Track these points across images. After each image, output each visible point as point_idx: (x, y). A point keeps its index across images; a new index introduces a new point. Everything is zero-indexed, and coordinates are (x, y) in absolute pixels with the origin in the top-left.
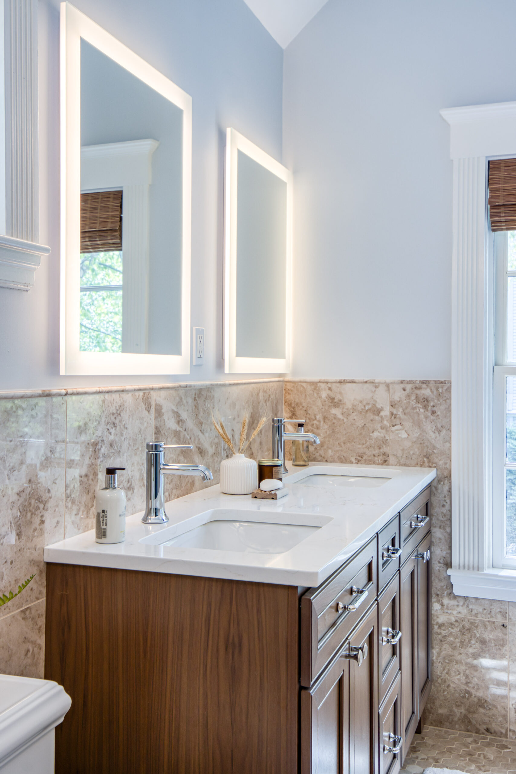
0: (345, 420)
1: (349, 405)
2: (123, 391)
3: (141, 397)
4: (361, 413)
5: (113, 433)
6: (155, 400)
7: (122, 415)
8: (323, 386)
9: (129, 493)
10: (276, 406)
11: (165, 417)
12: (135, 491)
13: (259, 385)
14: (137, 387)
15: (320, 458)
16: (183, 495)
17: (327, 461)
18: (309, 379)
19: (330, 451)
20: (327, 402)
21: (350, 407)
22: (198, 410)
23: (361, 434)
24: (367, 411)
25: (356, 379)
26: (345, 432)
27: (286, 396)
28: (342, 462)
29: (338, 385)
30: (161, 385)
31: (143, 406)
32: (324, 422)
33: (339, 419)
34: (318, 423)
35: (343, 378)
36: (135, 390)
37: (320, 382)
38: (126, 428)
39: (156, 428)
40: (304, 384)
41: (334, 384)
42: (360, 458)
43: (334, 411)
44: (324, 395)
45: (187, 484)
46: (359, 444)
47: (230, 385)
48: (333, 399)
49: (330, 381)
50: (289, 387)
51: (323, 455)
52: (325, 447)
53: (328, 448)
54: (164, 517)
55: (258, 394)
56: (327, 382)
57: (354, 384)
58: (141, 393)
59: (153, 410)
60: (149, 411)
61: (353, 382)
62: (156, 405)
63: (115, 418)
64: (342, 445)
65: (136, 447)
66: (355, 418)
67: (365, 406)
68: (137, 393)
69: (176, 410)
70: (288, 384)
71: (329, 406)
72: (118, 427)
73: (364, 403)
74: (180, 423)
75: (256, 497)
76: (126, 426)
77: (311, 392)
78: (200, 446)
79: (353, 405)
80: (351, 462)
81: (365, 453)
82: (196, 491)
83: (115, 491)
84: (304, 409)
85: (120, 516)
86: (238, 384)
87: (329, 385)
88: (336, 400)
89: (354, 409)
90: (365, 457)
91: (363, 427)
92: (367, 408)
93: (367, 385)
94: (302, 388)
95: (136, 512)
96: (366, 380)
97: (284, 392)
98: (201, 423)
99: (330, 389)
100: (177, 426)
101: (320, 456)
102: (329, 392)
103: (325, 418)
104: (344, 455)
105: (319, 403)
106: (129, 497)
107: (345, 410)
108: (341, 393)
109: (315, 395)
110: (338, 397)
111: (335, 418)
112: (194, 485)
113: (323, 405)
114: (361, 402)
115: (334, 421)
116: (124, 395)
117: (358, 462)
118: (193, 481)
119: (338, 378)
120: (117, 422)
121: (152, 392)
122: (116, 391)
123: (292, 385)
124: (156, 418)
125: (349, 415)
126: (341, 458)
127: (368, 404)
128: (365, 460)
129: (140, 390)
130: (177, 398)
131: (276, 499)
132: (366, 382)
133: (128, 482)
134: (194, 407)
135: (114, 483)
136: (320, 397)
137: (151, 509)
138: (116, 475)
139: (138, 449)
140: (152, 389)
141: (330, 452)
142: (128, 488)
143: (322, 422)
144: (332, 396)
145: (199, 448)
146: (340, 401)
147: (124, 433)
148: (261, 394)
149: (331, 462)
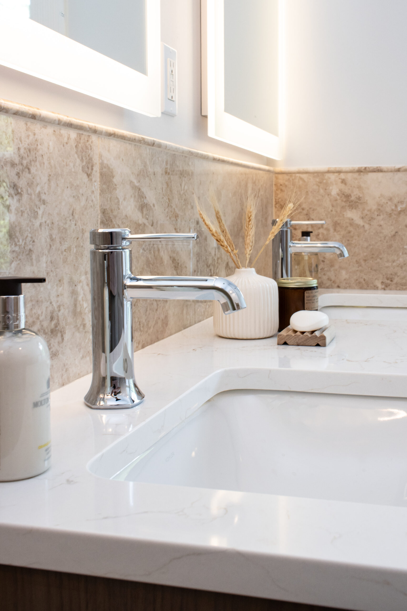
0: (367, 227)
1: (372, 205)
2: (33, 117)
3: (73, 143)
4: (390, 215)
5: (13, 208)
6: (101, 156)
7: (33, 170)
8: (333, 177)
9: (55, 341)
10: (266, 207)
11: (120, 193)
12: (67, 336)
13: (247, 170)
14: (64, 118)
15: (328, 283)
16: (152, 342)
17: (338, 287)
18: (311, 168)
19: (344, 272)
20: (339, 201)
21: (374, 207)
22: (171, 191)
23: (390, 246)
24: (400, 213)
25: (384, 165)
26: (366, 244)
27: (277, 194)
28: (362, 288)
29: (356, 175)
30: (111, 129)
31: (78, 161)
32: (335, 230)
33: (358, 226)
34: (325, 232)
35: (363, 165)
36: (60, 123)
37: (329, 172)
38: (44, 202)
39: (104, 212)
40: (304, 176)
41: (350, 174)
42: (389, 282)
43: (350, 214)
44: (334, 191)
45: (157, 323)
46: (388, 261)
47: (215, 160)
48: (348, 196)
49: (344, 170)
50: (281, 181)
51: (333, 278)
52: (337, 266)
53: (341, 268)
54: (134, 396)
55: (246, 186)
56: (339, 172)
57: (380, 174)
58: (73, 134)
59: (96, 175)
60: (89, 175)
61: (379, 170)
62: (102, 166)
63: (18, 174)
64: (363, 263)
65: (64, 247)
66: (382, 223)
67: (396, 206)
68: (64, 132)
69: (137, 184)
70: (280, 176)
71: (343, 207)
72: (25, 197)
73: (396, 201)
74: (145, 209)
75: (285, 343)
76: (43, 197)
77: (315, 187)
78: (175, 255)
79: (379, 205)
80: (376, 288)
81: (396, 274)
82: (171, 335)
83: (19, 340)
84: (305, 212)
85: (36, 405)
86: (223, 161)
87: (342, 176)
88: (353, 198)
89: (380, 210)
90: (396, 280)
91: (394, 235)
92: (399, 209)
93: (400, 174)
94: (301, 182)
95: (69, 381)
96: (398, 166)
97: (274, 188)
98: (177, 216)
99: (343, 181)
100: (140, 215)
101: (329, 279)
102: (342, 186)
103: (336, 225)
104: (365, 277)
105: (327, 203)
106: (54, 349)
107: (366, 212)
108: (359, 187)
109: (322, 191)
110: (356, 193)
111: (351, 225)
112: (167, 324)
113: (333, 206)
114: (390, 199)
115: (350, 229)
116: (37, 127)
117: (386, 287)
118: (166, 317)
119: (357, 166)
120: (22, 183)
121: (94, 138)
122: (17, 114)
123: (286, 177)
124: (102, 192)
125: (372, 219)
126: (360, 283)
127: (402, 202)
128: (396, 284)
129: (70, 125)
130: (139, 162)
131: (324, 345)
132: (399, 170)
133: (52, 318)
134: (165, 186)
135: (17, 319)
136: (329, 194)
137: (104, 379)
138: (21, 297)
139: (69, 249)
140: (95, 131)
141: (344, 275)
142: (52, 331)
143: (332, 230)
144: (347, 191)
145: (174, 260)
146: (359, 198)
147: (40, 212)
148: (250, 186)
149: (345, 288)
